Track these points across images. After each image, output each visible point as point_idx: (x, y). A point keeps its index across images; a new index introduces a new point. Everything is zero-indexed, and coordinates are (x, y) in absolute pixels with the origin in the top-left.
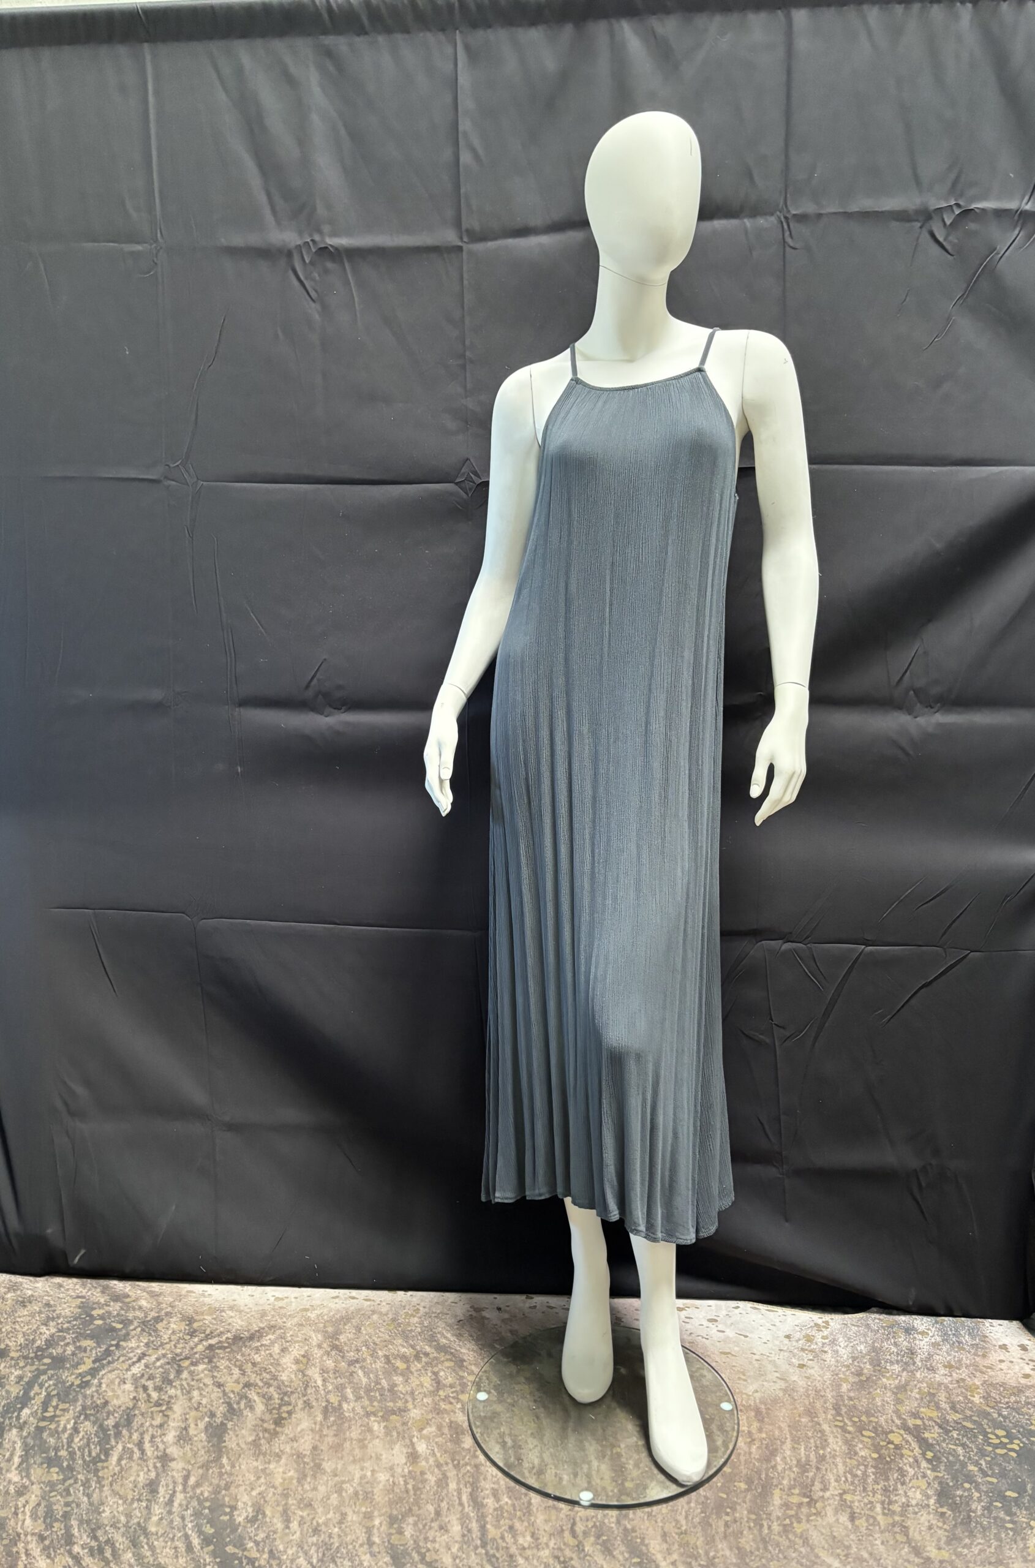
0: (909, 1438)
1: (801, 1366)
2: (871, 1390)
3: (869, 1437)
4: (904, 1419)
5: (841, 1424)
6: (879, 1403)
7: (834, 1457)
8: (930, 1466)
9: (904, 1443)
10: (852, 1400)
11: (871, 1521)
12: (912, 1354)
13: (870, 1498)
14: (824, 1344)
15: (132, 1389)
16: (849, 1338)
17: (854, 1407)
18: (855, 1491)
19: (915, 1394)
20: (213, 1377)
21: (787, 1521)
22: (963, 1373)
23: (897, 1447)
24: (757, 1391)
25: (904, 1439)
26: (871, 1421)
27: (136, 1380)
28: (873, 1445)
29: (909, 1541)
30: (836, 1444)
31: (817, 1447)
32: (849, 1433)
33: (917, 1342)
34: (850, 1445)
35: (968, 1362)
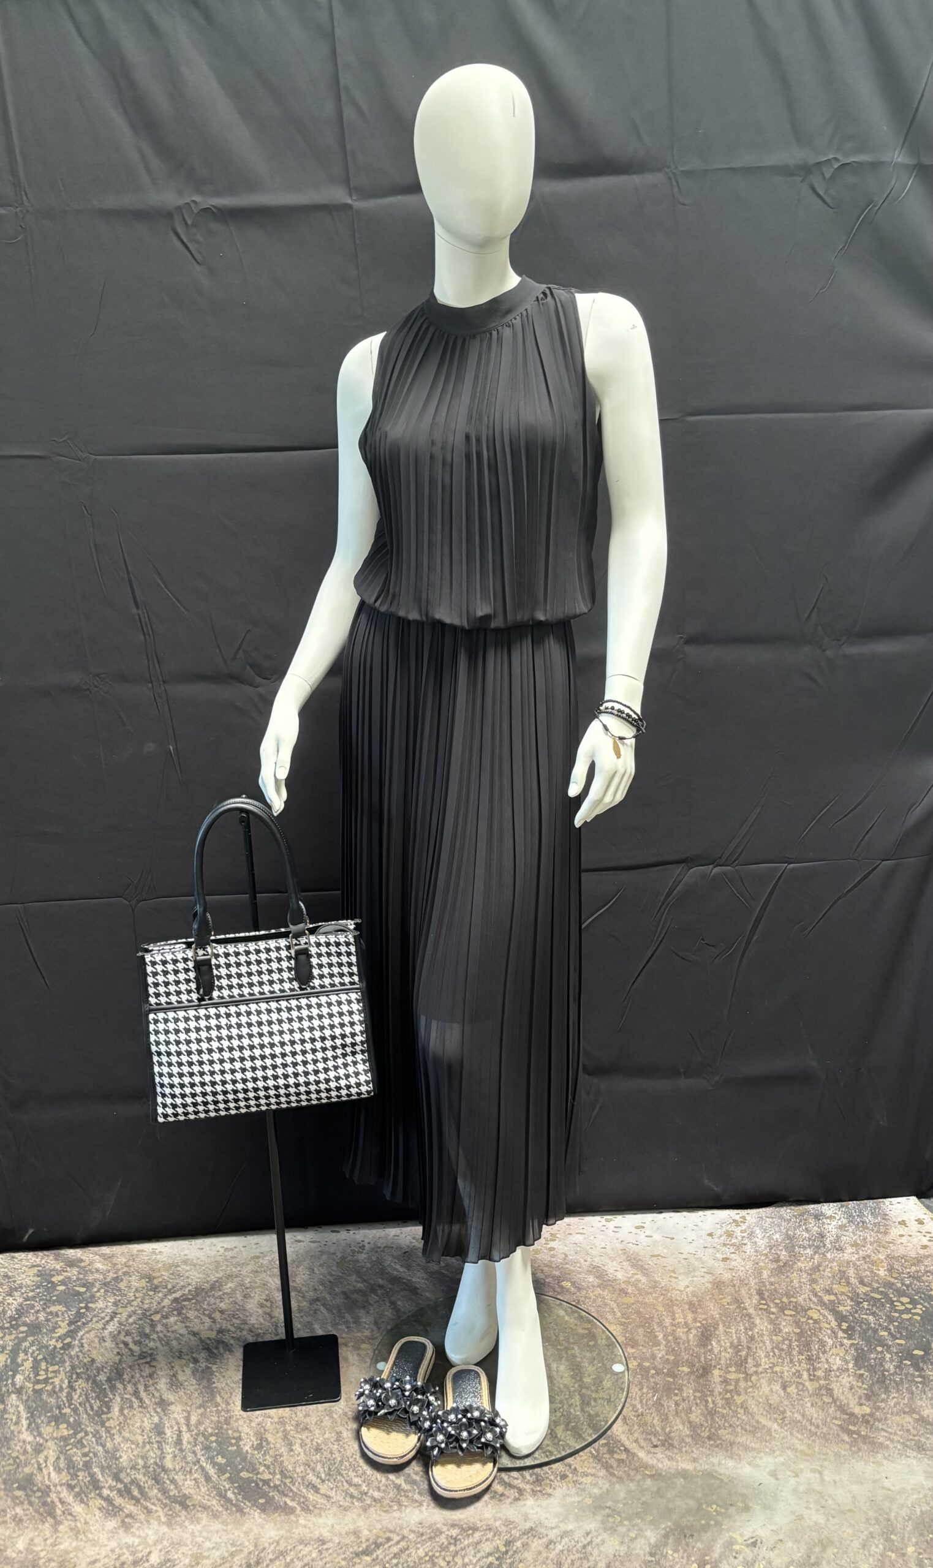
0: (825, 1312)
1: (725, 1260)
2: (789, 1274)
3: (791, 1315)
4: (820, 1296)
6: (796, 1283)
7: (762, 1335)
8: (845, 1336)
9: (821, 1317)
10: (773, 1285)
11: (801, 1387)
12: (823, 1237)
13: (797, 1368)
14: (743, 1237)
16: (765, 1230)
17: (776, 1290)
18: (783, 1363)
19: (827, 1273)
20: (186, 1327)
21: (728, 1395)
22: (869, 1249)
23: (816, 1322)
24: (688, 1287)
25: (821, 1314)
26: (791, 1302)
27: (114, 1337)
28: (794, 1321)
29: (834, 1401)
30: (762, 1325)
31: (746, 1329)
32: (773, 1313)
33: (826, 1226)
34: (775, 1324)
35: (872, 1240)
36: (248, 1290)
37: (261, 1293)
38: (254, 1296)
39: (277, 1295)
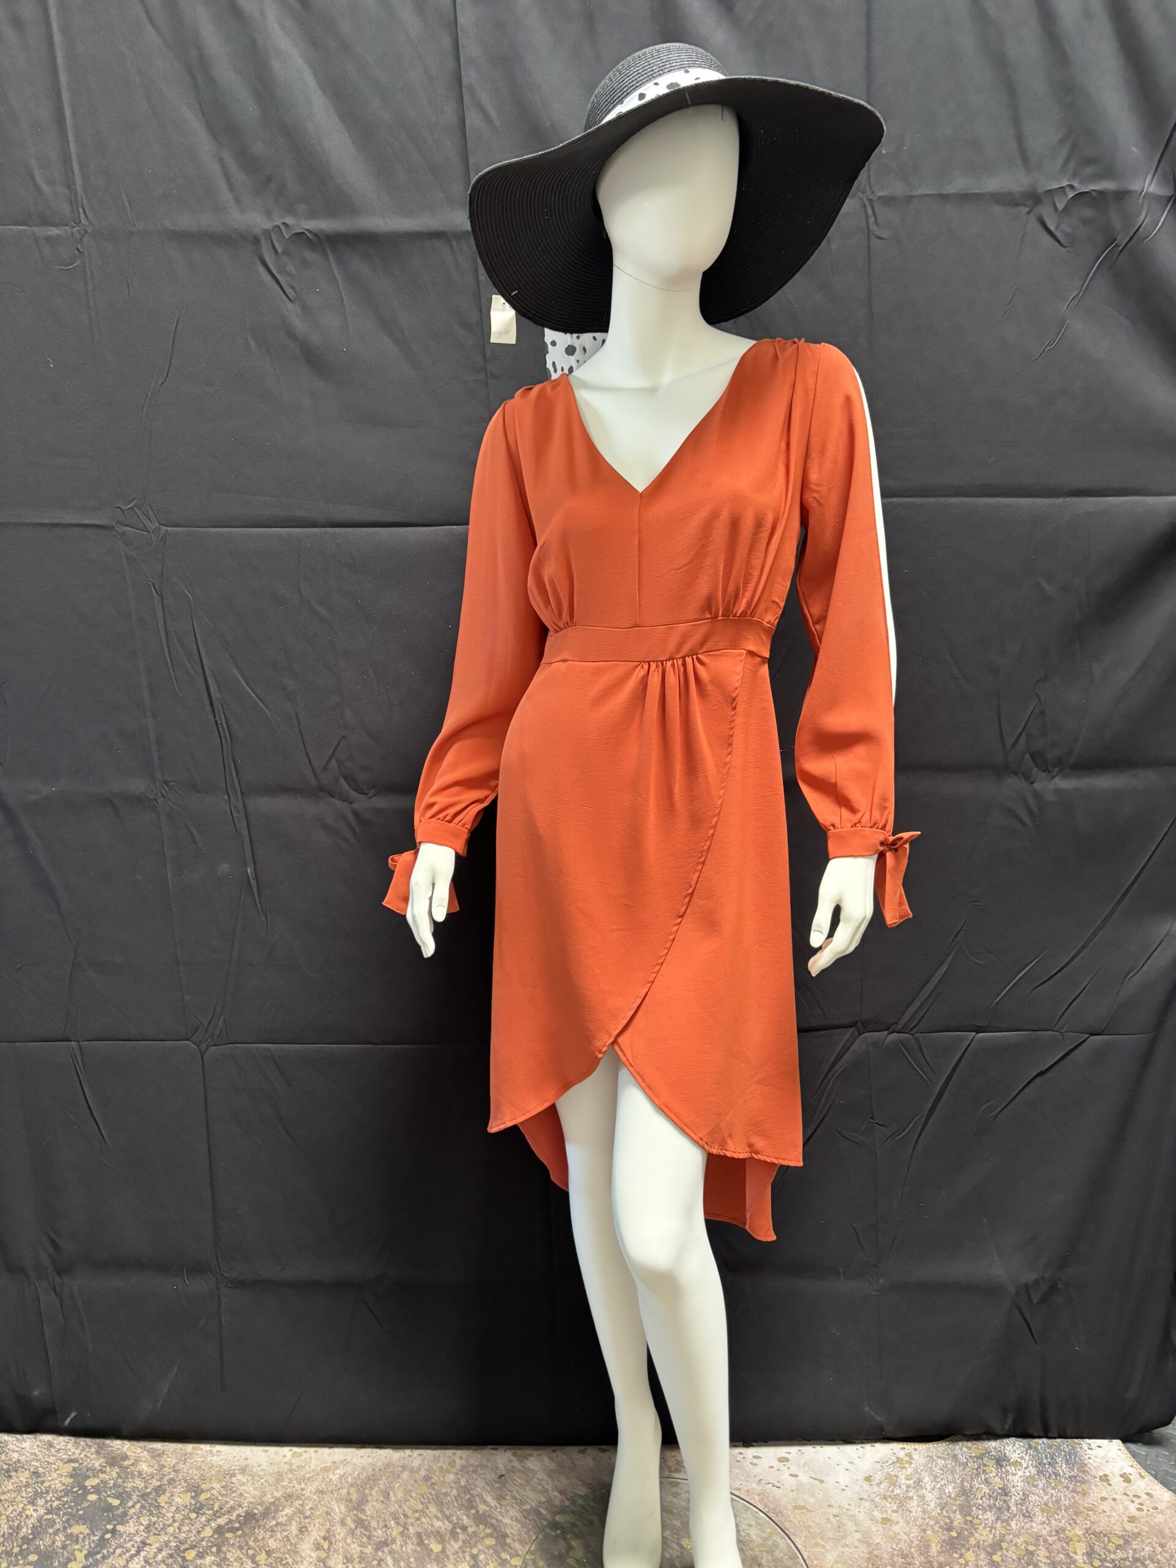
1: (886, 1521)
2: (963, 1551)
12: (1006, 1495)
16: (936, 1477)
19: (1012, 1554)
22: (1063, 1519)
24: (837, 1562)
33: (1010, 1477)
35: (1067, 1503)
36: (307, 1521)
37: (321, 1527)
38: (312, 1530)
39: (339, 1530)
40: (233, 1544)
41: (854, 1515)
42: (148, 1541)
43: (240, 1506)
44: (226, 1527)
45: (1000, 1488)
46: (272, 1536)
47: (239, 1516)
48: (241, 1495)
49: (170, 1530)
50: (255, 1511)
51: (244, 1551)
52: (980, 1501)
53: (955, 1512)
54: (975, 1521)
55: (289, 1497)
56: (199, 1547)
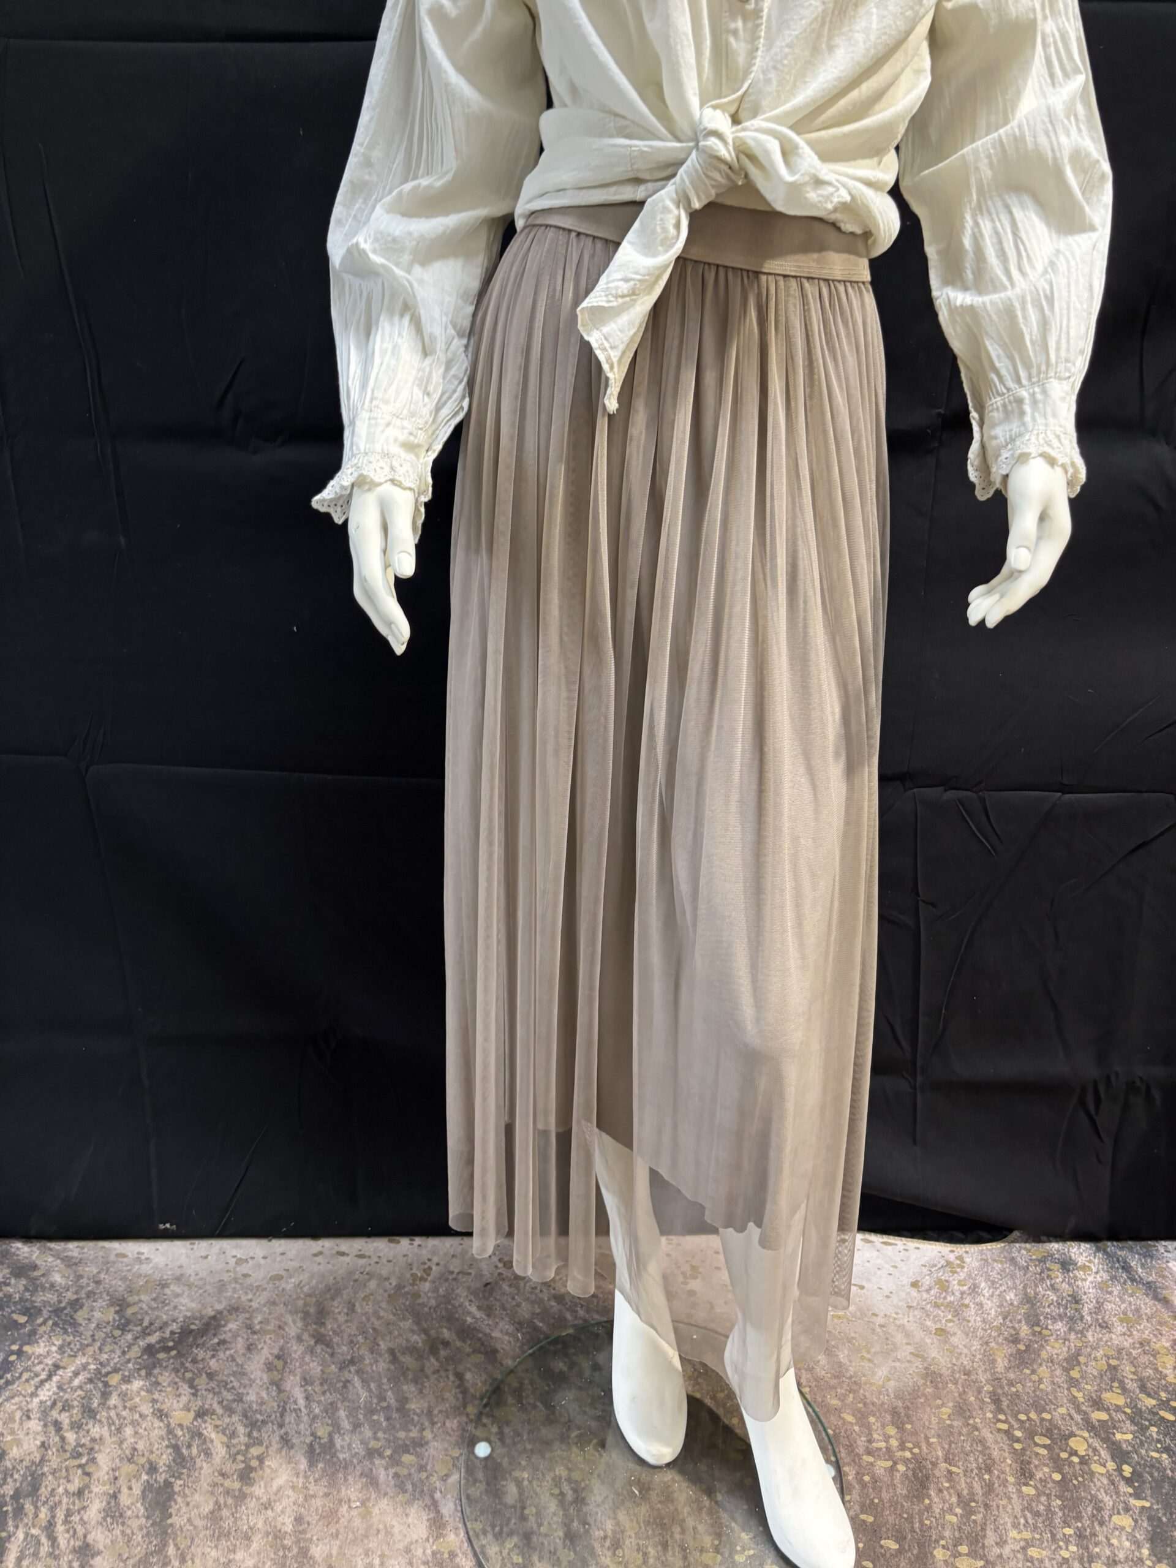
0: (1096, 1443)
2: (1035, 1366)
3: (1044, 1446)
4: (1085, 1413)
5: (1005, 1427)
6: (1047, 1385)
8: (1131, 1490)
9: (1091, 1453)
10: (1014, 1386)
14: (962, 1293)
15: (39, 1428)
16: (994, 1283)
17: (1019, 1395)
19: (1092, 1370)
20: (154, 1401)
23: (1083, 1460)
24: (889, 1380)
25: (1089, 1446)
26: (1042, 1420)
27: (45, 1412)
28: (1050, 1458)
30: (1003, 1461)
31: (979, 1469)
33: (1079, 1283)
36: (255, 1337)
37: (273, 1344)
38: (262, 1348)
39: (295, 1348)
40: (166, 1367)
41: (903, 1325)
42: (62, 1364)
43: (174, 1321)
44: (157, 1346)
45: (1069, 1296)
46: (213, 1356)
47: (172, 1333)
48: (175, 1307)
49: (90, 1351)
50: (193, 1327)
51: (179, 1374)
52: (1048, 1310)
53: (1020, 1321)
54: (1045, 1332)
55: (234, 1309)
56: (124, 1370)
